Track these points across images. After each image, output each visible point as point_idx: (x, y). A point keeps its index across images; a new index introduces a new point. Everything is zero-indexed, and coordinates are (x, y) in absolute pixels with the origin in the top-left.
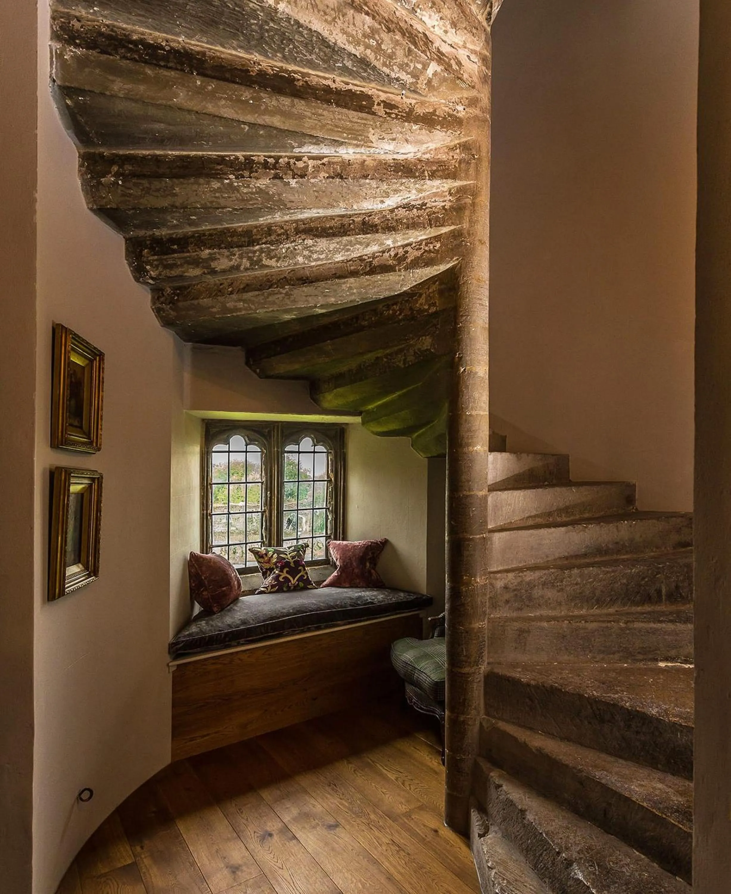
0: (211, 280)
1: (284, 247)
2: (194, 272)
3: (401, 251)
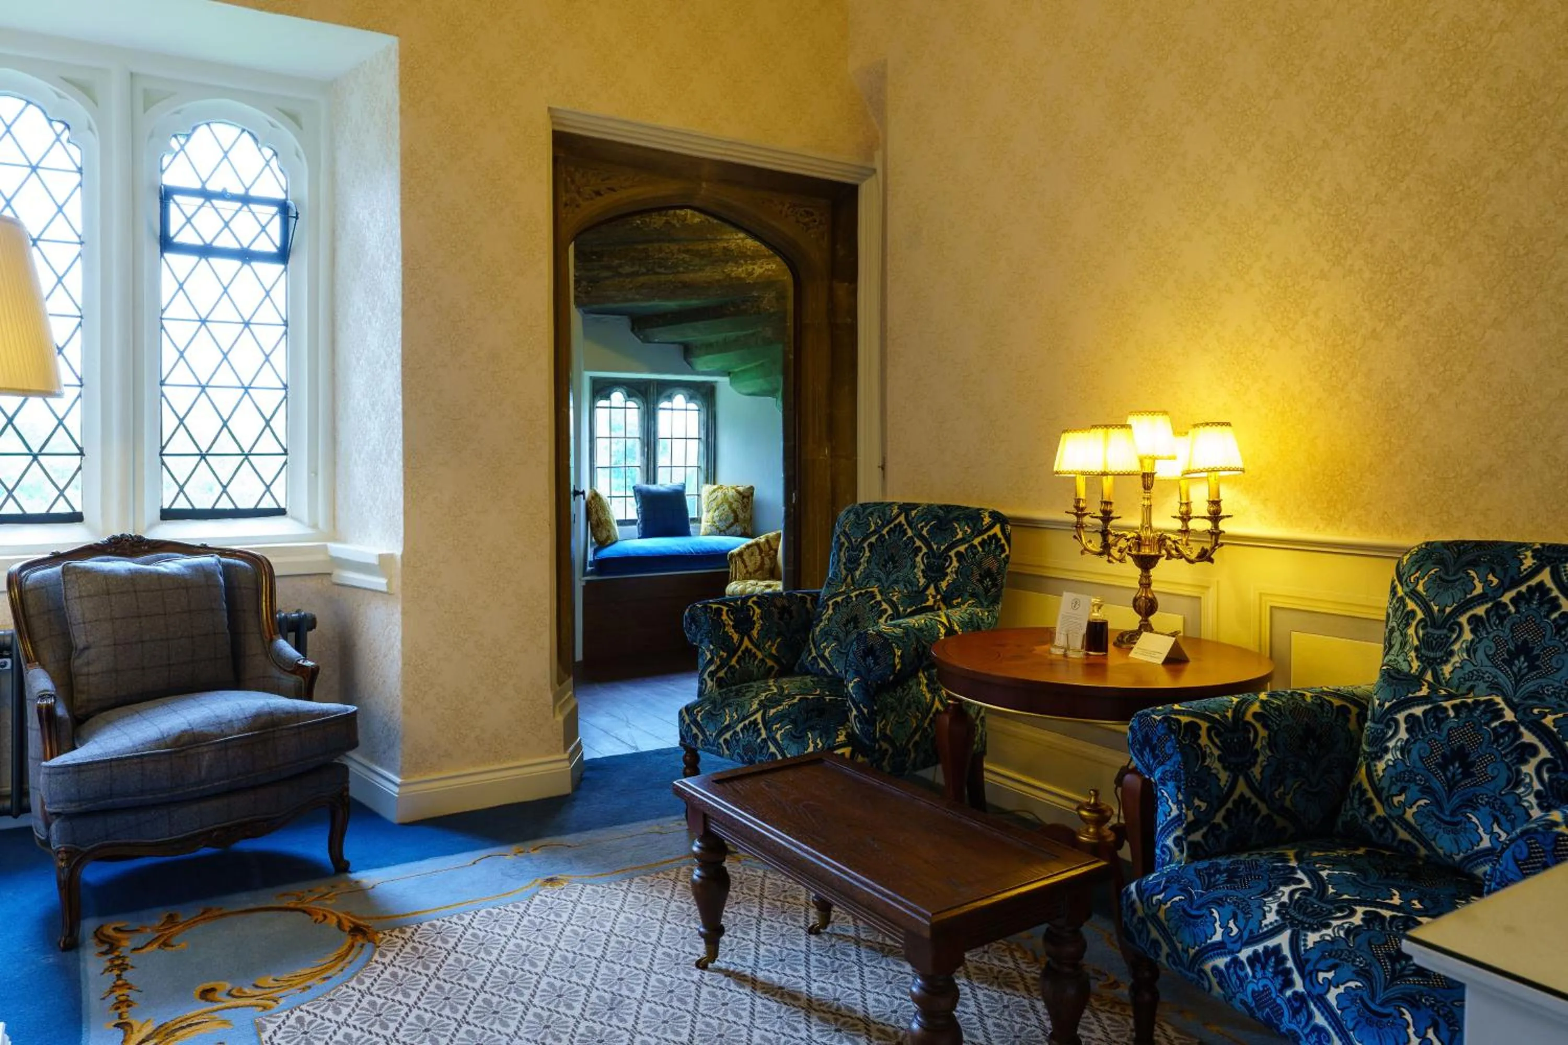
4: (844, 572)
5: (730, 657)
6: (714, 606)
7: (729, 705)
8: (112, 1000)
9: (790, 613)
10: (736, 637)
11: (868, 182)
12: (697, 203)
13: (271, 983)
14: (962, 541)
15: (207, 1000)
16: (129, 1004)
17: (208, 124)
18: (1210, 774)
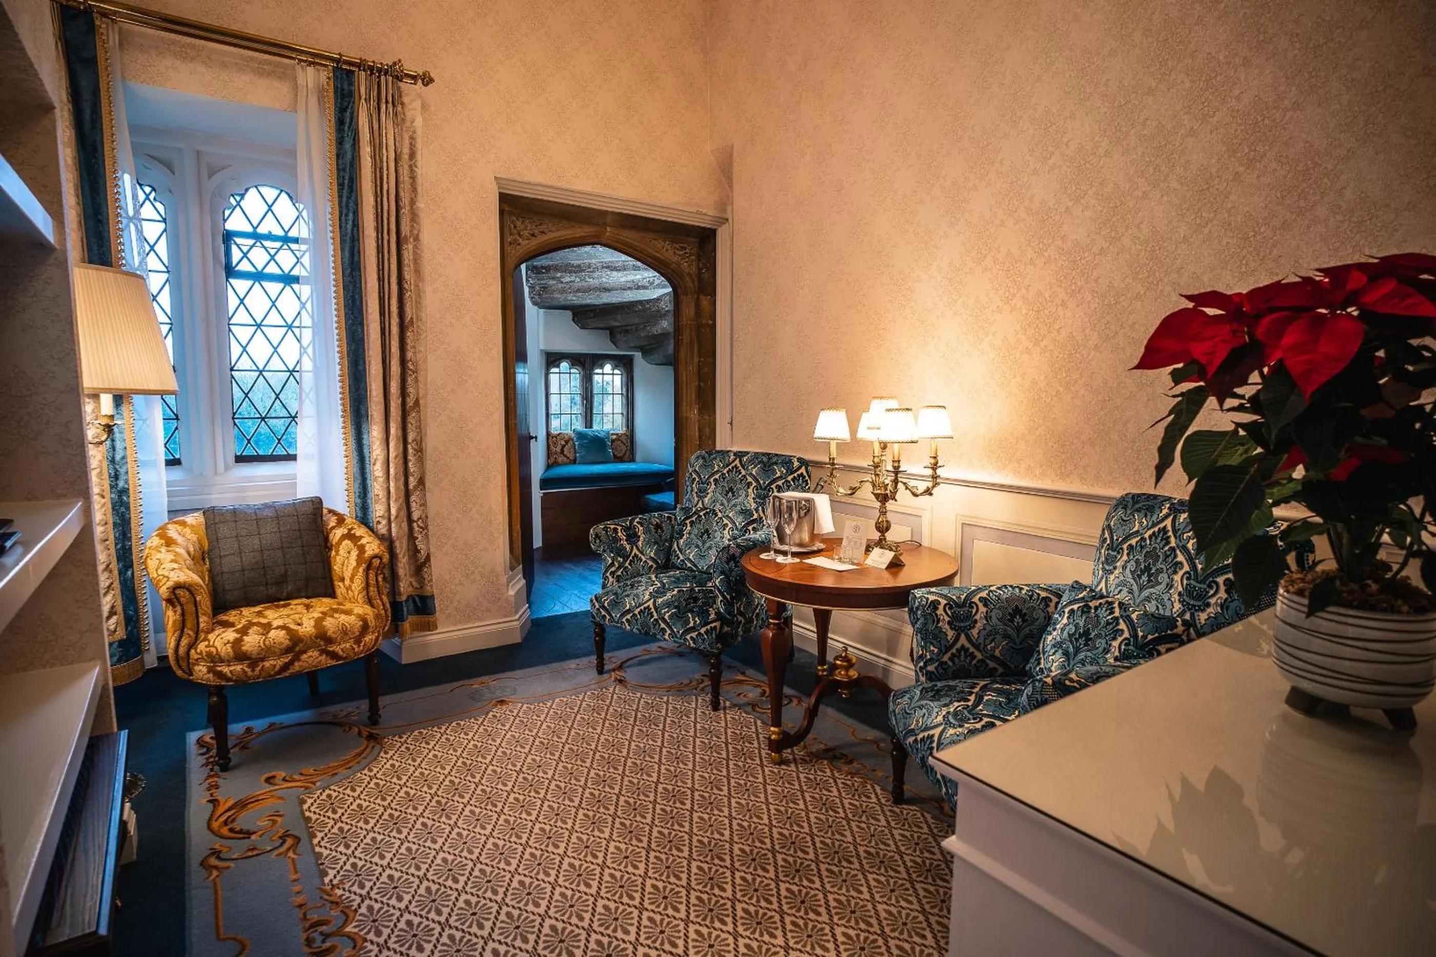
0: (560, 285)
1: (596, 275)
2: (551, 282)
3: (651, 280)
4: (696, 499)
5: (625, 561)
6: (612, 527)
7: (628, 596)
8: (206, 785)
9: (661, 528)
10: (628, 547)
11: (724, 227)
12: (604, 241)
13: (311, 771)
14: (780, 478)
15: (271, 784)
16: (217, 787)
17: (256, 187)
18: (941, 631)
